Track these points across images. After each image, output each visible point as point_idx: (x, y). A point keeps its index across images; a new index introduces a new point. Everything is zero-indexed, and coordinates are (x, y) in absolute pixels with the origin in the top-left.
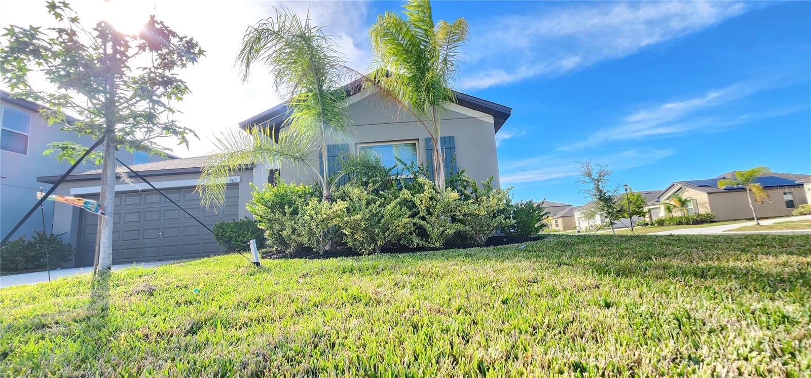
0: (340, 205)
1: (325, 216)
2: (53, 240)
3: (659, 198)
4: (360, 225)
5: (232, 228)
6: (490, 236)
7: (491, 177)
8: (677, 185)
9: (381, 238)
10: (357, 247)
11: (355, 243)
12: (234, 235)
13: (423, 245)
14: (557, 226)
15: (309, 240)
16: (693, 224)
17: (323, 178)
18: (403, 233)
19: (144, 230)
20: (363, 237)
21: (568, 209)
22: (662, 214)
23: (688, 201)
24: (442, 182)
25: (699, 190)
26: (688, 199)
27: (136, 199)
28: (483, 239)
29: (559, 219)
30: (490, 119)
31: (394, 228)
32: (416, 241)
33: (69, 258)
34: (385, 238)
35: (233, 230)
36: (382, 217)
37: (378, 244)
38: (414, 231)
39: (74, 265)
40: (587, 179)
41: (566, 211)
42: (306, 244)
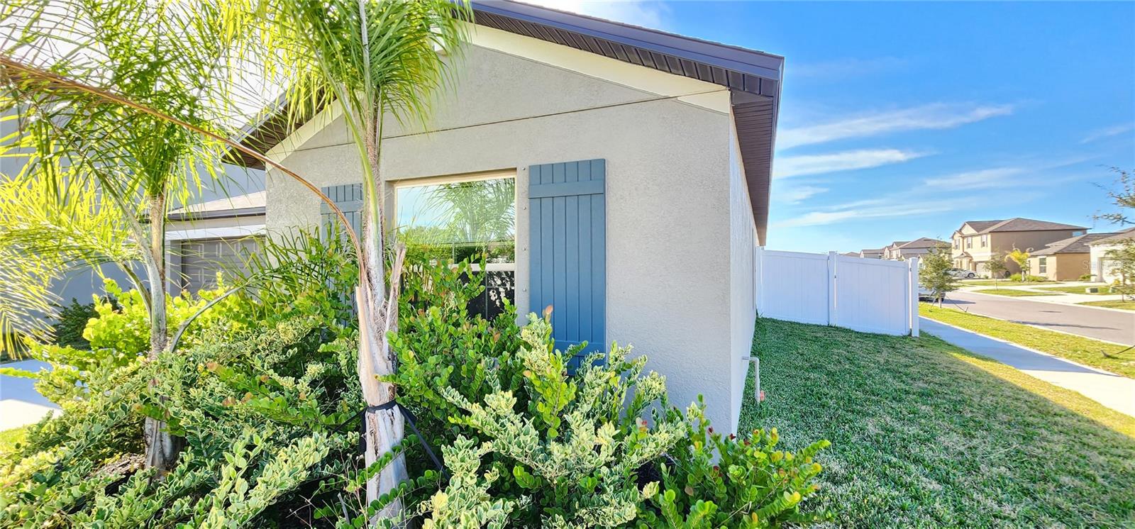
14: (1042, 270)
21: (1078, 237)
29: (1048, 258)
41: (1072, 241)
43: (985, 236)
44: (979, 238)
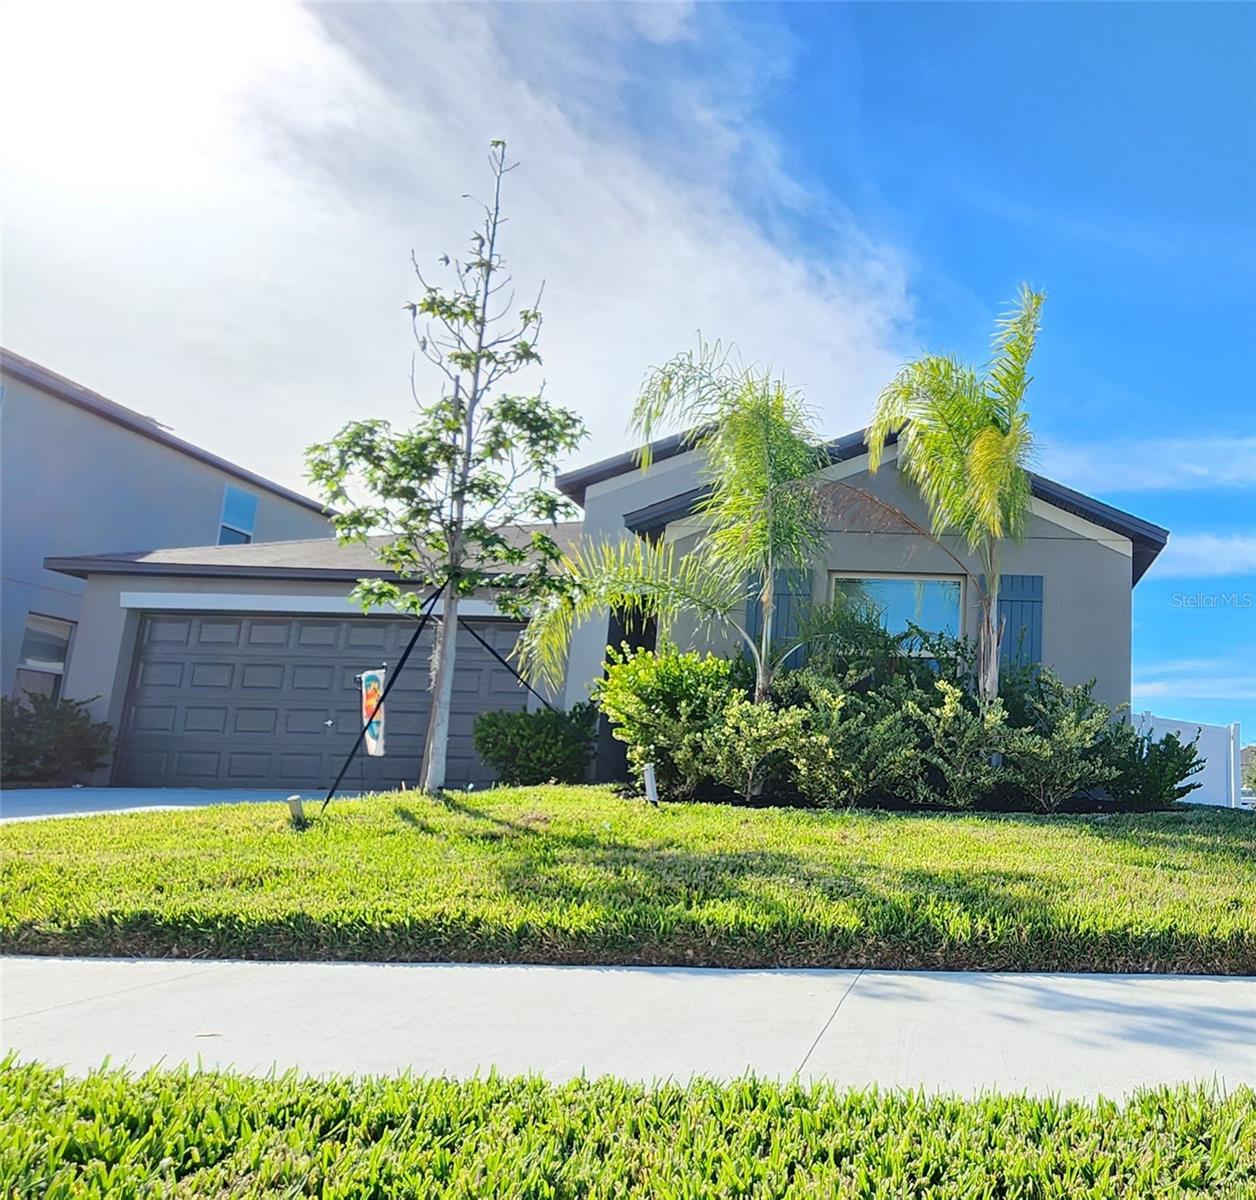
0: (793, 716)
1: (764, 733)
4: (825, 754)
5: (521, 728)
6: (1067, 796)
7: (1093, 680)
9: (861, 781)
10: (814, 795)
11: (811, 786)
12: (524, 743)
13: (934, 801)
15: (728, 772)
17: (759, 650)
18: (900, 775)
19: (289, 710)
20: (827, 776)
24: (992, 683)
27: (276, 634)
28: (1052, 800)
30: (1124, 547)
31: (885, 765)
32: (923, 792)
33: (100, 760)
34: (867, 782)
35: (521, 732)
36: (868, 742)
37: (855, 791)
38: (922, 774)
39: (108, 780)
42: (720, 780)
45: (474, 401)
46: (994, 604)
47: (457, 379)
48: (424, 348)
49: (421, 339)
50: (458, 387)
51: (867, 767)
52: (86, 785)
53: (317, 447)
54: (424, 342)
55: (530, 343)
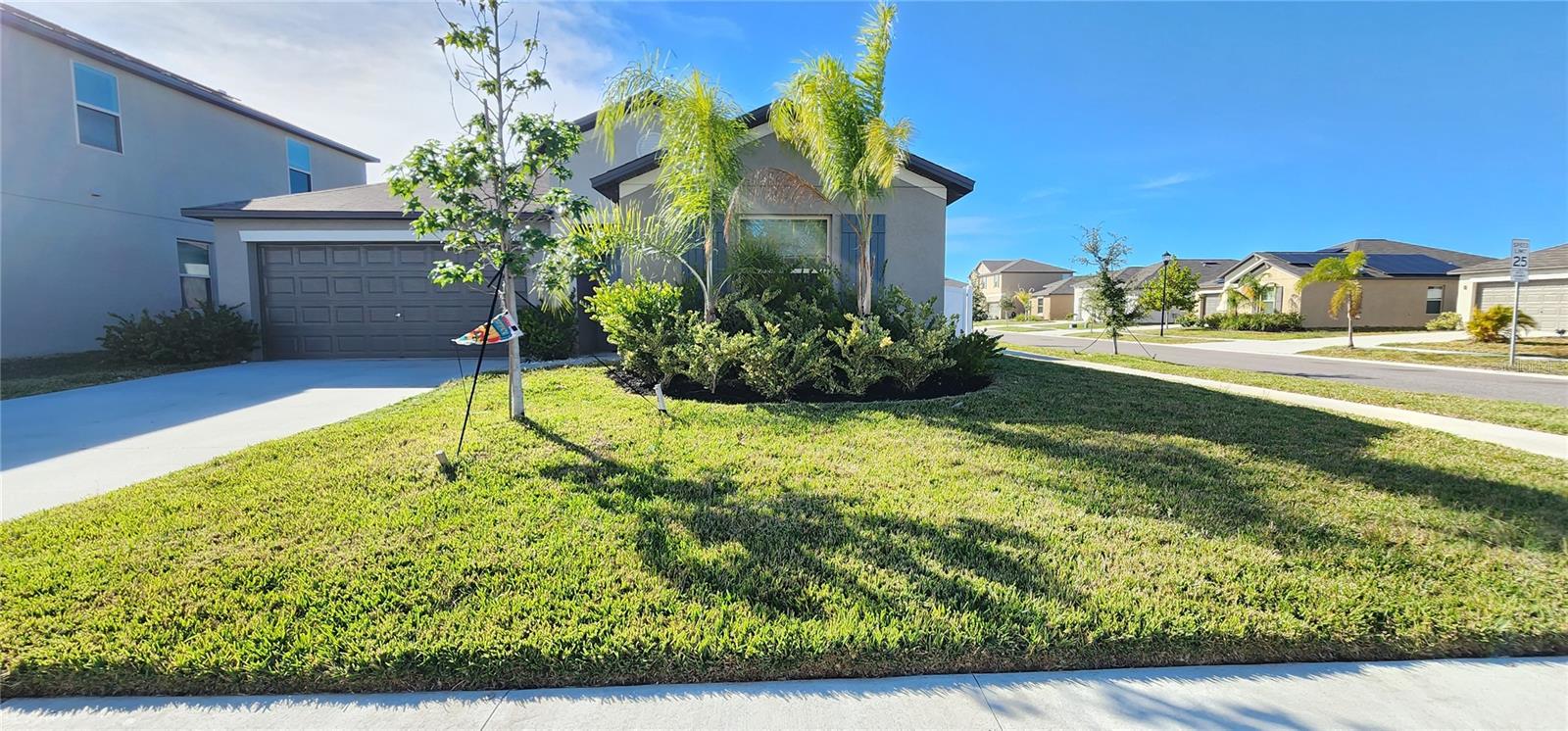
1: (726, 351)
2: (227, 315)
3: (1223, 277)
8: (1259, 259)
9: (791, 380)
13: (842, 393)
14: (1040, 310)
16: (1265, 331)
17: (705, 283)
18: (818, 376)
19: (370, 307)
21: (1066, 279)
22: (1220, 307)
23: (1270, 289)
25: (1291, 271)
26: (1269, 286)
27: (352, 256)
28: (914, 385)
29: (1045, 299)
30: (941, 192)
31: (807, 369)
32: (834, 386)
33: (255, 344)
34: (795, 380)
38: (832, 374)
39: (260, 357)
40: (1091, 257)
41: (1061, 283)
43: (997, 276)
44: (993, 277)
45: (501, 121)
46: (868, 246)
47: (485, 103)
48: (457, 79)
49: (454, 71)
50: (487, 108)
51: (793, 371)
52: (249, 360)
53: (393, 168)
54: (457, 73)
55: (540, 71)
